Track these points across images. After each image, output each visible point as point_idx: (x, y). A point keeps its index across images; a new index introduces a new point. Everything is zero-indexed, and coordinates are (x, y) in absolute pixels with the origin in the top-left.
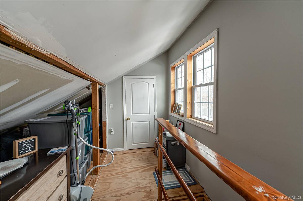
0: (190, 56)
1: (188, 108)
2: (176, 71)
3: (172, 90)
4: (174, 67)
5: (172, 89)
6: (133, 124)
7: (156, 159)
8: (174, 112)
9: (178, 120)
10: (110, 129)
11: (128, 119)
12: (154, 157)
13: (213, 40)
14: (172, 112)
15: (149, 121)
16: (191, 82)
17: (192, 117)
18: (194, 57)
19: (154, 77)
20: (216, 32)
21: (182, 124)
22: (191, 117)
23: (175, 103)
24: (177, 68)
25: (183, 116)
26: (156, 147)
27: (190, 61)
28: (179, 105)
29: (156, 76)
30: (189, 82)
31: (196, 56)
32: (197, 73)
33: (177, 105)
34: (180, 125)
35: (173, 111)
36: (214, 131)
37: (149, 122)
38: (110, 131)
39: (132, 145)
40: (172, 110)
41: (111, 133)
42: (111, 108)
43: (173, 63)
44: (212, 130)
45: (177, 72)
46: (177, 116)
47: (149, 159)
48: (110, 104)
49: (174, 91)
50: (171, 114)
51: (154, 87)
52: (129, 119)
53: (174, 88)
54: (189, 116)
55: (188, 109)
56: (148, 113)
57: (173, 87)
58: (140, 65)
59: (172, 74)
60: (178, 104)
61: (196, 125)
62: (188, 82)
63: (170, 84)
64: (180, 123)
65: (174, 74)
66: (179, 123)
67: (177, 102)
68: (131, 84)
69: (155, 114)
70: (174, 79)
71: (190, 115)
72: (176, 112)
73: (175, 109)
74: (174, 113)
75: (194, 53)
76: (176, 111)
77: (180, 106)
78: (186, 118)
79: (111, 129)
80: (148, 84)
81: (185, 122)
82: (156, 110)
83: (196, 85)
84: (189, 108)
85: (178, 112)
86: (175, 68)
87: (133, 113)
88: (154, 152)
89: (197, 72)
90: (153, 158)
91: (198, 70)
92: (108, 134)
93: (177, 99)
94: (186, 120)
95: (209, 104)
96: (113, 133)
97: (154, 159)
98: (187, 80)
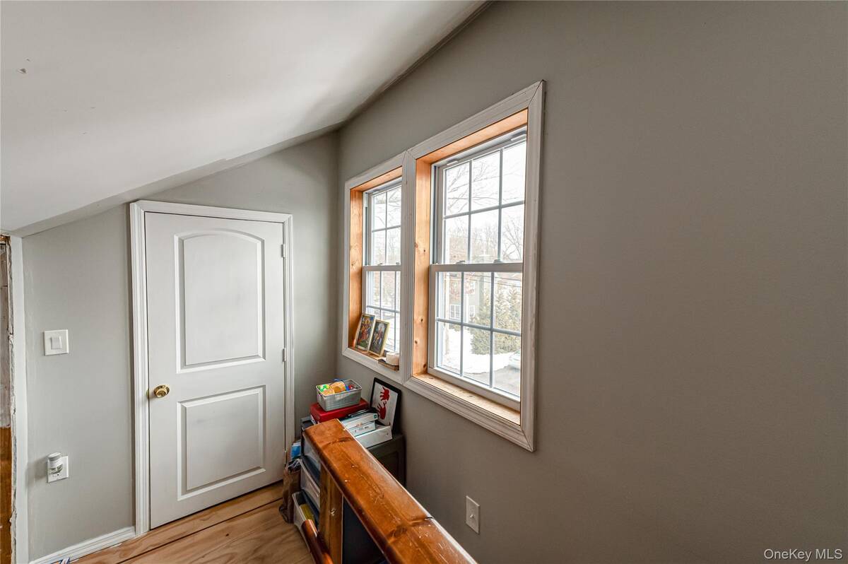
0: (425, 162)
1: (416, 342)
2: (365, 205)
3: (354, 269)
4: (361, 192)
5: (354, 267)
6: (184, 410)
7: (293, 541)
8: (358, 344)
9: (376, 380)
10: (41, 456)
11: (159, 392)
12: (283, 534)
13: (521, 117)
14: (350, 345)
15: (264, 387)
16: (427, 251)
17: (430, 370)
18: (435, 167)
19: (284, 217)
20: (535, 91)
21: (393, 396)
22: (425, 372)
23: (361, 315)
24: (369, 195)
25: (397, 368)
26: (293, 491)
27: (424, 179)
28: (377, 323)
29: (291, 215)
30: (422, 250)
31: (445, 165)
32: (445, 222)
33: (371, 323)
34: (386, 396)
35: (355, 341)
36: (525, 440)
37: (261, 389)
38: (42, 469)
39: (181, 498)
40: (353, 339)
41: (52, 478)
42: (49, 351)
43: (358, 174)
44: (516, 436)
45: (368, 210)
46: (371, 363)
47: (261, 552)
48: (48, 334)
49: (361, 275)
50: (347, 352)
51: (286, 254)
52: (163, 394)
53: (360, 261)
54: (421, 368)
55: (417, 346)
56: (257, 356)
57: (354, 258)
58: (223, 162)
59: (354, 212)
60: (372, 318)
61: (452, 407)
62: (418, 251)
63: (346, 248)
64: (384, 391)
65: (360, 215)
66: (379, 387)
67: (369, 312)
68: (176, 239)
69: (287, 358)
70: (359, 232)
71: (423, 364)
72: (366, 346)
73: (361, 335)
74: (360, 350)
75: (439, 153)
76: (367, 344)
77: (381, 328)
78: (409, 376)
79: (52, 459)
80: (259, 244)
81: (403, 391)
82: (292, 343)
83: (442, 264)
84: (419, 342)
85: (376, 348)
86: (365, 195)
87: (184, 365)
88: (283, 509)
89: (447, 220)
90: (279, 539)
91: (447, 214)
92: (29, 484)
93: (371, 299)
94: (408, 384)
95: (492, 333)
96: (66, 473)
97: (280, 543)
98: (416, 245)
